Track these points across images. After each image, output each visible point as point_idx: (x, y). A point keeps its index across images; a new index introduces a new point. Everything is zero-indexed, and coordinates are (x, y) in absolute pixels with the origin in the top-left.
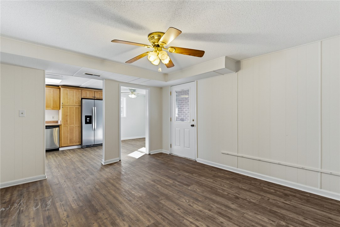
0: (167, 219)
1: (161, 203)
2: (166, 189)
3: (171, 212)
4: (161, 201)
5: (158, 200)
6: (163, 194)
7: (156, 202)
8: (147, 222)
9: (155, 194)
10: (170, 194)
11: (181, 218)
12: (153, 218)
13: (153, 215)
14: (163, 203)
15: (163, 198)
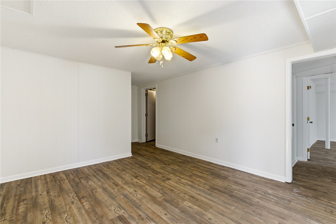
0: (157, 183)
1: (161, 194)
2: (155, 211)
3: (153, 187)
4: (161, 195)
5: (164, 197)
6: (159, 204)
7: (166, 195)
8: (171, 182)
9: (168, 205)
10: (151, 203)
11: (147, 183)
12: (166, 184)
13: (166, 186)
14: (159, 194)
15: (159, 199)
